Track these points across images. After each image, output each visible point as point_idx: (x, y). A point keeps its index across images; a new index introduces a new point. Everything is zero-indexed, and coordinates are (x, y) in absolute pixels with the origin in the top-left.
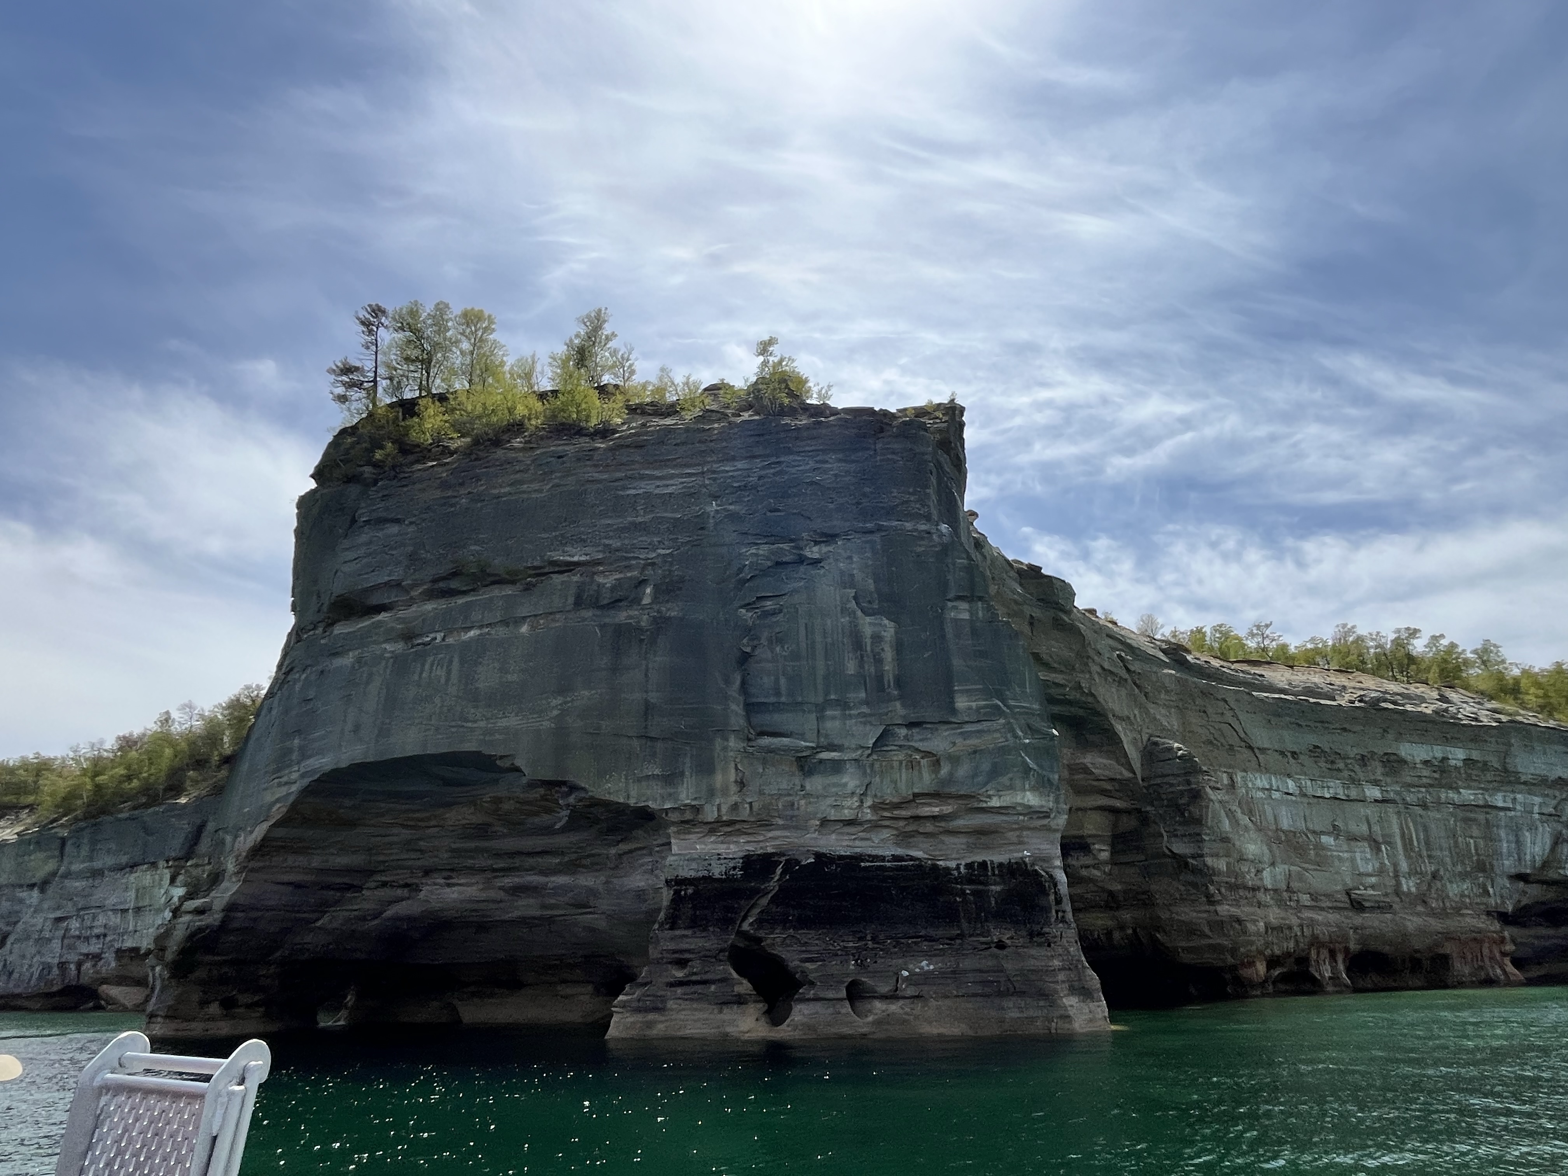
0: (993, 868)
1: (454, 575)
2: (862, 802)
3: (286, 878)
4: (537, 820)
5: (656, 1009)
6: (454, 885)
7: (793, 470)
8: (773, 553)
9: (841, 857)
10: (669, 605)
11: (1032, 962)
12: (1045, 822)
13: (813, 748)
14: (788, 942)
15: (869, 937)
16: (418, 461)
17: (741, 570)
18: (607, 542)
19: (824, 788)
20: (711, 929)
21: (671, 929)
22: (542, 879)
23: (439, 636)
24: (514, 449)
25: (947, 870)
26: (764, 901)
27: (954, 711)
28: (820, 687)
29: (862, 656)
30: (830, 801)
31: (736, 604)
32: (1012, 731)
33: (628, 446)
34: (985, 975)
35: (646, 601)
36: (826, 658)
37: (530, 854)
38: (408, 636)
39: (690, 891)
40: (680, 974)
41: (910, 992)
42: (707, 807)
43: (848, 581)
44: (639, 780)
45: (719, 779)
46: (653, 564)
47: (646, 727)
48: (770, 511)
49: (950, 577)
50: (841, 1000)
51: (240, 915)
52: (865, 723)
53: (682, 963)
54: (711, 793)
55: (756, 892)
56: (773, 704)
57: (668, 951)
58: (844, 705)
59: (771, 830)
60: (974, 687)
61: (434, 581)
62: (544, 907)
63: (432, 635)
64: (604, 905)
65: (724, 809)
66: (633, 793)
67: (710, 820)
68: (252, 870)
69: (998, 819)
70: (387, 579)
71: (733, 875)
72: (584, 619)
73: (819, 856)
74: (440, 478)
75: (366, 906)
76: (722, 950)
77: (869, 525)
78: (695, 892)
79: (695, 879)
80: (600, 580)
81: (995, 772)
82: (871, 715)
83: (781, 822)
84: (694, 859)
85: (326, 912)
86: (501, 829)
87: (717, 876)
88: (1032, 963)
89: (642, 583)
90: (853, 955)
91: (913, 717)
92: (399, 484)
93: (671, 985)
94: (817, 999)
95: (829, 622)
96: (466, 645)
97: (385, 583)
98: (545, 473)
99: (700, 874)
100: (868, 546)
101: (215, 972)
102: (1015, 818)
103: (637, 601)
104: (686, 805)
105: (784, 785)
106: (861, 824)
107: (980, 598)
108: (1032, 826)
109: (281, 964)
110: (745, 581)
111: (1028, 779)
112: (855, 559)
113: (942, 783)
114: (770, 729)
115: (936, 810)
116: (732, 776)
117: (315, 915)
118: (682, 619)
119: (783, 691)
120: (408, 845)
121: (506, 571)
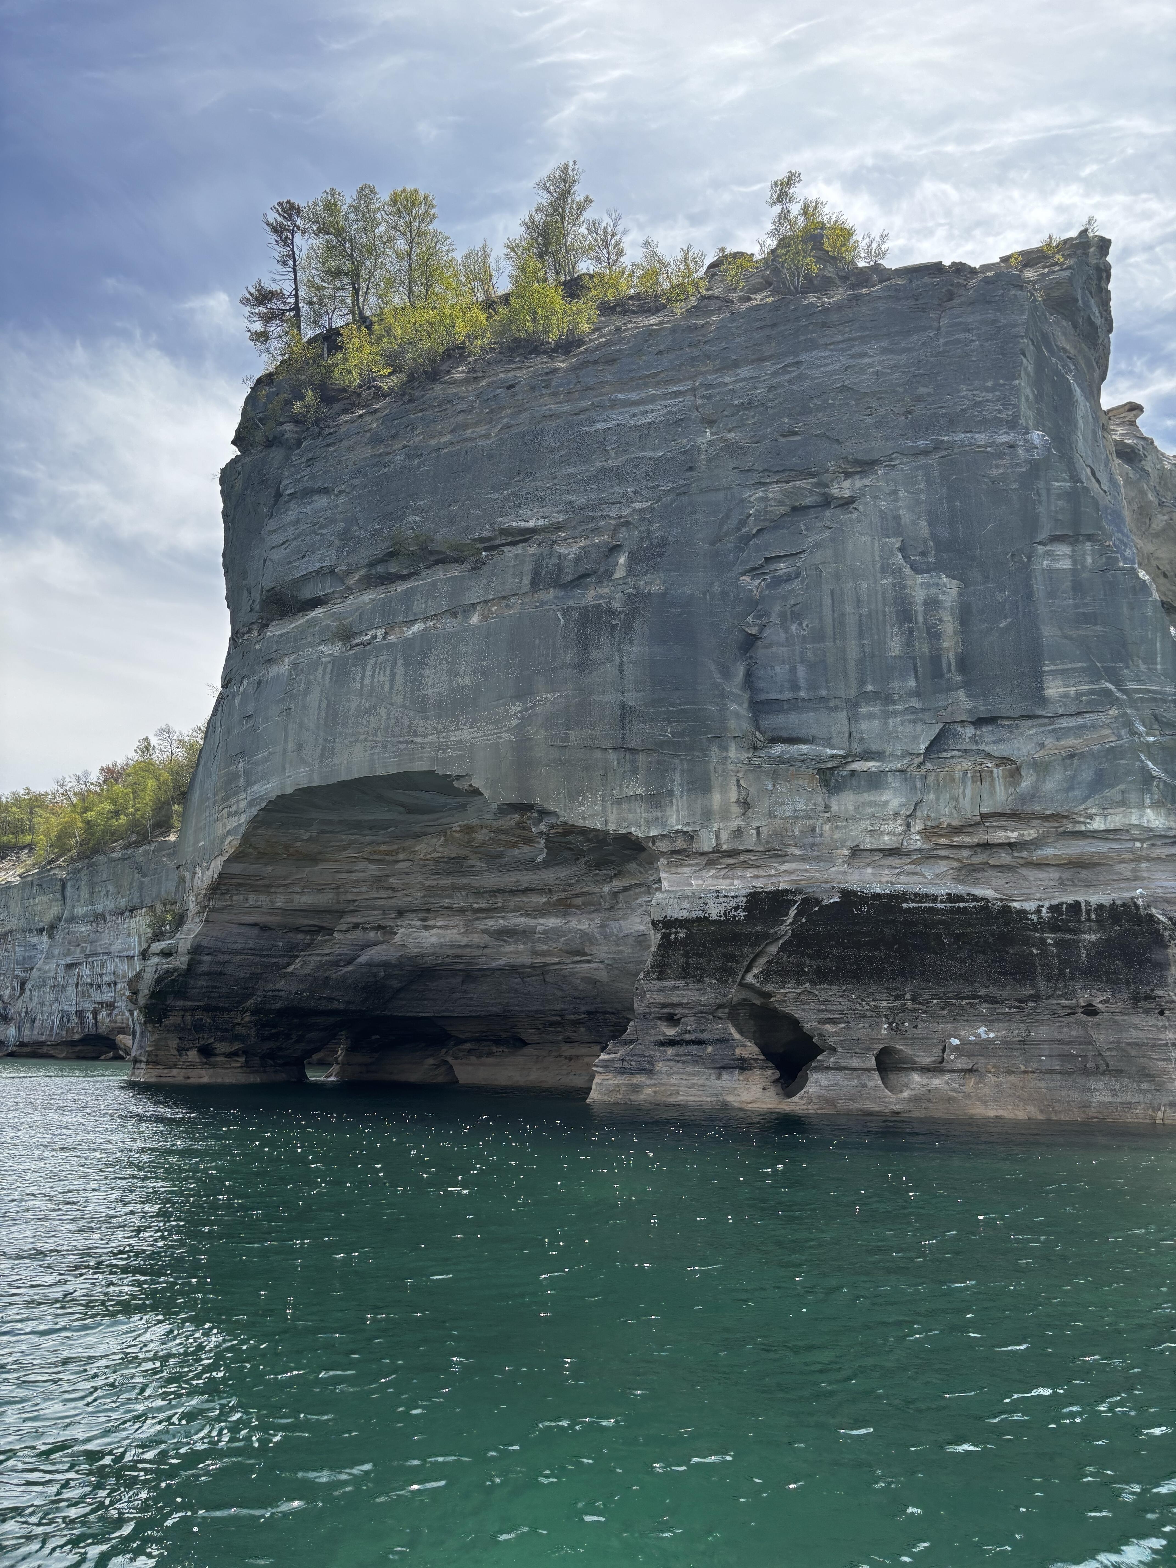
0: (1088, 912)
1: (392, 555)
2: (908, 825)
3: (249, 919)
4: (517, 852)
5: (641, 1071)
6: (433, 927)
7: (816, 373)
8: (786, 493)
9: (876, 896)
10: (647, 578)
11: (1134, 1033)
13: (842, 757)
14: (803, 998)
15: (908, 996)
16: (345, 411)
17: (743, 523)
18: (568, 498)
19: (857, 808)
20: (707, 980)
21: (659, 979)
22: (531, 922)
23: (380, 633)
24: (454, 382)
25: (1023, 913)
26: (773, 949)
27: (1043, 701)
28: (853, 674)
29: (911, 631)
30: (865, 824)
31: (737, 569)
32: (1129, 725)
33: (595, 363)
34: (1067, 1047)
35: (620, 573)
36: (861, 635)
37: (514, 892)
38: (346, 635)
39: (682, 935)
40: (671, 1032)
41: (962, 1063)
42: (703, 834)
43: (891, 526)
44: (619, 802)
45: (716, 798)
46: (627, 524)
47: (623, 737)
48: (784, 436)
49: (1041, 509)
50: (869, 1070)
51: (208, 958)
52: (914, 722)
53: (673, 1019)
54: (707, 816)
55: (765, 938)
56: (788, 701)
57: (656, 1005)
58: (885, 698)
59: (784, 862)
60: (1074, 665)
61: (371, 565)
62: (536, 954)
63: (371, 633)
64: (602, 951)
65: (724, 836)
66: (612, 818)
67: (706, 849)
68: (213, 910)
69: (1102, 847)
70: (318, 565)
71: (735, 916)
72: (543, 603)
73: (846, 894)
74: (369, 430)
75: (336, 950)
76: (721, 1006)
77: (922, 443)
78: (687, 937)
79: (687, 921)
80: (561, 549)
81: (1100, 782)
82: (923, 710)
83: (797, 852)
84: (687, 897)
85: (297, 956)
86: (478, 864)
87: (714, 917)
88: (1134, 1035)
89: (615, 549)
90: (886, 1017)
91: (983, 711)
92: (325, 443)
93: (662, 1044)
94: (838, 1068)
95: (865, 585)
96: (408, 643)
97: (317, 572)
98: (492, 411)
99: (694, 915)
100: (920, 473)
101: (188, 1018)
102: (1130, 845)
103: (608, 574)
104: (676, 832)
105: (801, 806)
106: (908, 854)
107: (1089, 537)
108: (1154, 855)
109: (256, 1012)
110: (749, 537)
111: (1149, 791)
112: (902, 494)
113: (1023, 799)
114: (784, 734)
115: (1013, 836)
116: (733, 795)
117: (286, 960)
118: (664, 595)
119: (802, 683)
120: (378, 882)
121: (451, 547)
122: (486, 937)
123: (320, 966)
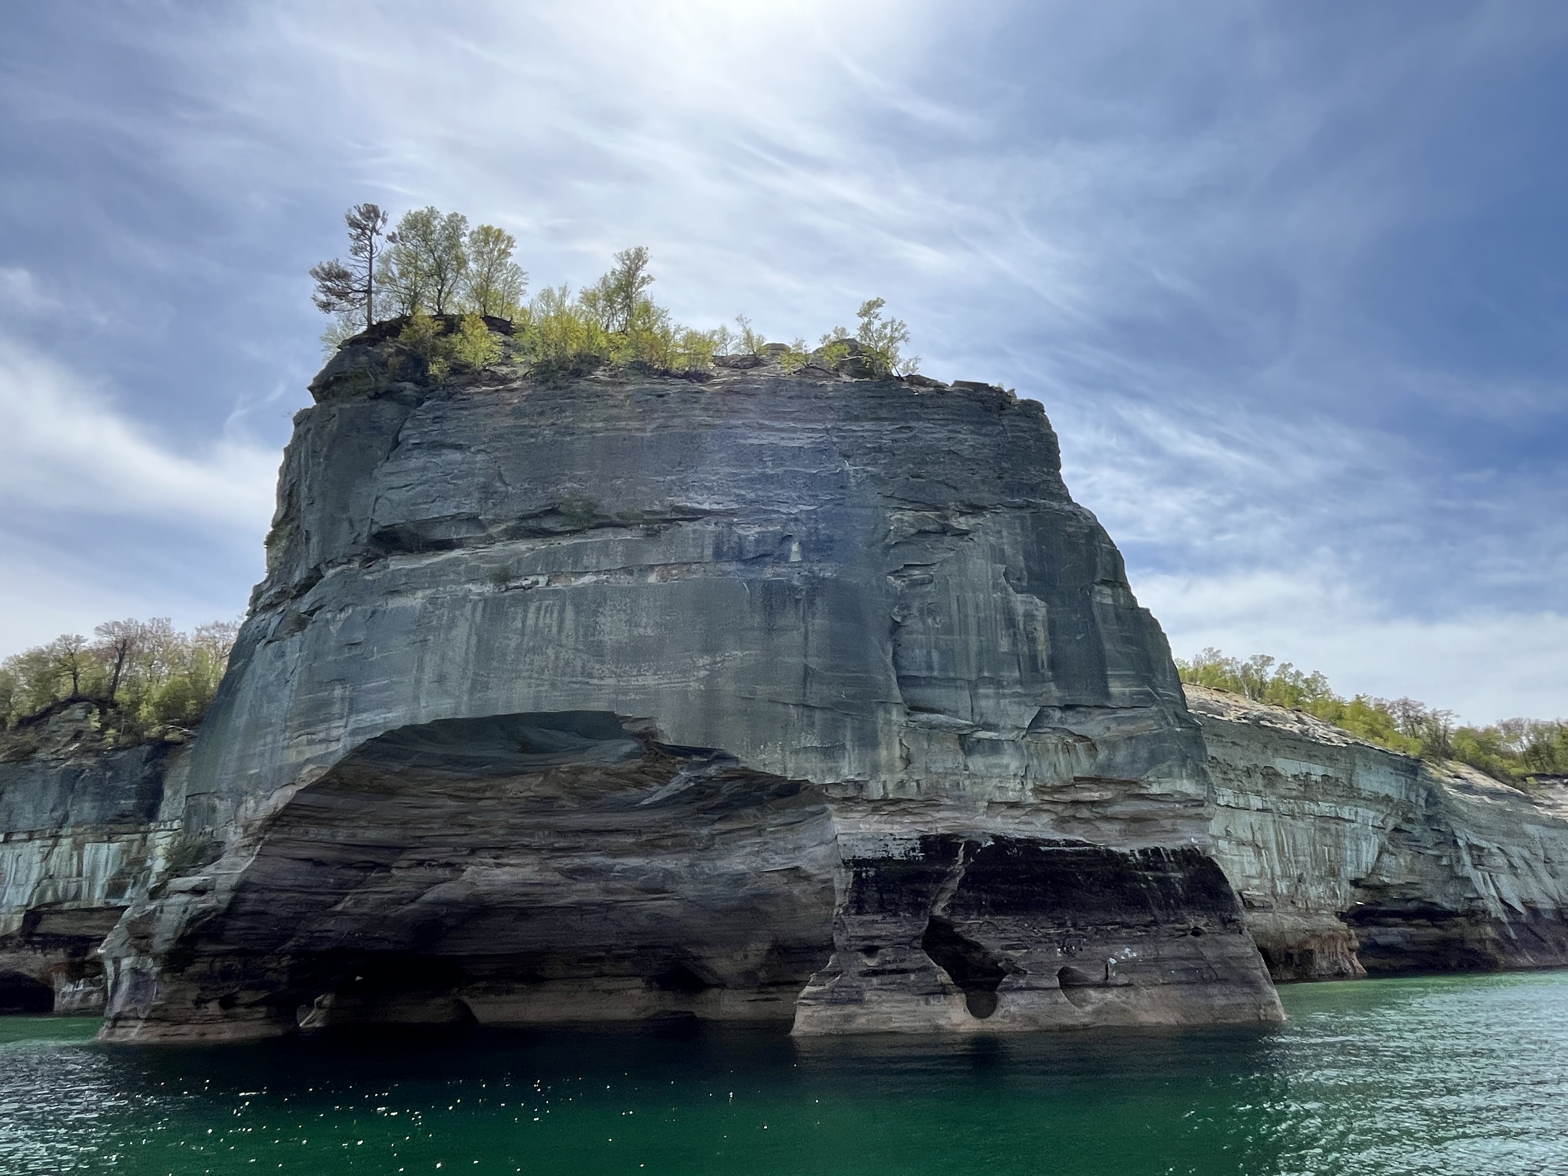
0: (1167, 855)
1: (552, 512)
2: (1023, 784)
3: (305, 854)
4: (620, 794)
5: (851, 1001)
6: (506, 865)
7: (928, 437)
8: (917, 519)
9: (1018, 840)
10: (821, 565)
11: (1231, 948)
12: (1200, 810)
13: (972, 726)
14: (984, 928)
15: (1069, 923)
16: (470, 384)
17: (886, 535)
18: (738, 491)
19: (987, 768)
20: (902, 914)
21: (857, 913)
22: (610, 861)
23: (543, 580)
24: (598, 381)
25: (1123, 855)
26: (953, 885)
27: (1108, 695)
28: (973, 663)
29: (1015, 635)
30: (995, 781)
31: (885, 570)
32: (1165, 718)
33: (738, 393)
34: (1186, 963)
35: (795, 558)
36: (979, 634)
37: (599, 833)
38: (502, 577)
39: (872, 873)
40: (872, 963)
41: (1122, 979)
42: (872, 783)
43: (998, 555)
44: (797, 752)
45: (883, 753)
46: (796, 520)
47: (805, 695)
48: (913, 477)
49: (1098, 560)
50: (1055, 989)
51: (253, 896)
52: (1019, 704)
53: (870, 951)
54: (876, 769)
55: (941, 877)
56: (925, 678)
57: (858, 938)
58: (998, 684)
59: (938, 811)
60: (1126, 672)
61: (522, 518)
62: (608, 891)
63: (532, 579)
64: (689, 890)
65: (890, 787)
66: (791, 765)
67: (874, 797)
68: (269, 843)
69: (1156, 805)
70: (455, 511)
71: (914, 857)
72: (725, 573)
73: (997, 839)
74: (510, 404)
75: (401, 887)
76: (916, 938)
77: (1017, 501)
78: (877, 875)
79: (874, 860)
80: (741, 531)
81: (1154, 759)
82: (1025, 695)
83: (949, 802)
84: (869, 839)
85: (347, 894)
86: (569, 804)
87: (897, 857)
89: (786, 539)
90: (1058, 942)
91: (1067, 700)
92: (454, 406)
93: (865, 974)
94: (1030, 988)
95: (981, 596)
96: (581, 592)
97: (453, 517)
98: (644, 411)
99: (879, 855)
100: (1018, 521)
101: (218, 964)
102: (1172, 806)
103: (784, 558)
104: (848, 781)
105: (949, 764)
106: (1023, 807)
107: (1121, 585)
108: (1186, 814)
109: (296, 954)
110: (889, 547)
111: (1185, 766)
112: (1005, 534)
113: (1103, 768)
114: (921, 704)
115: (1095, 796)
116: (897, 751)
117: (333, 898)
118: (836, 580)
119: (936, 665)
120: (454, 819)
121: (618, 515)
122: (559, 876)
123: (382, 904)
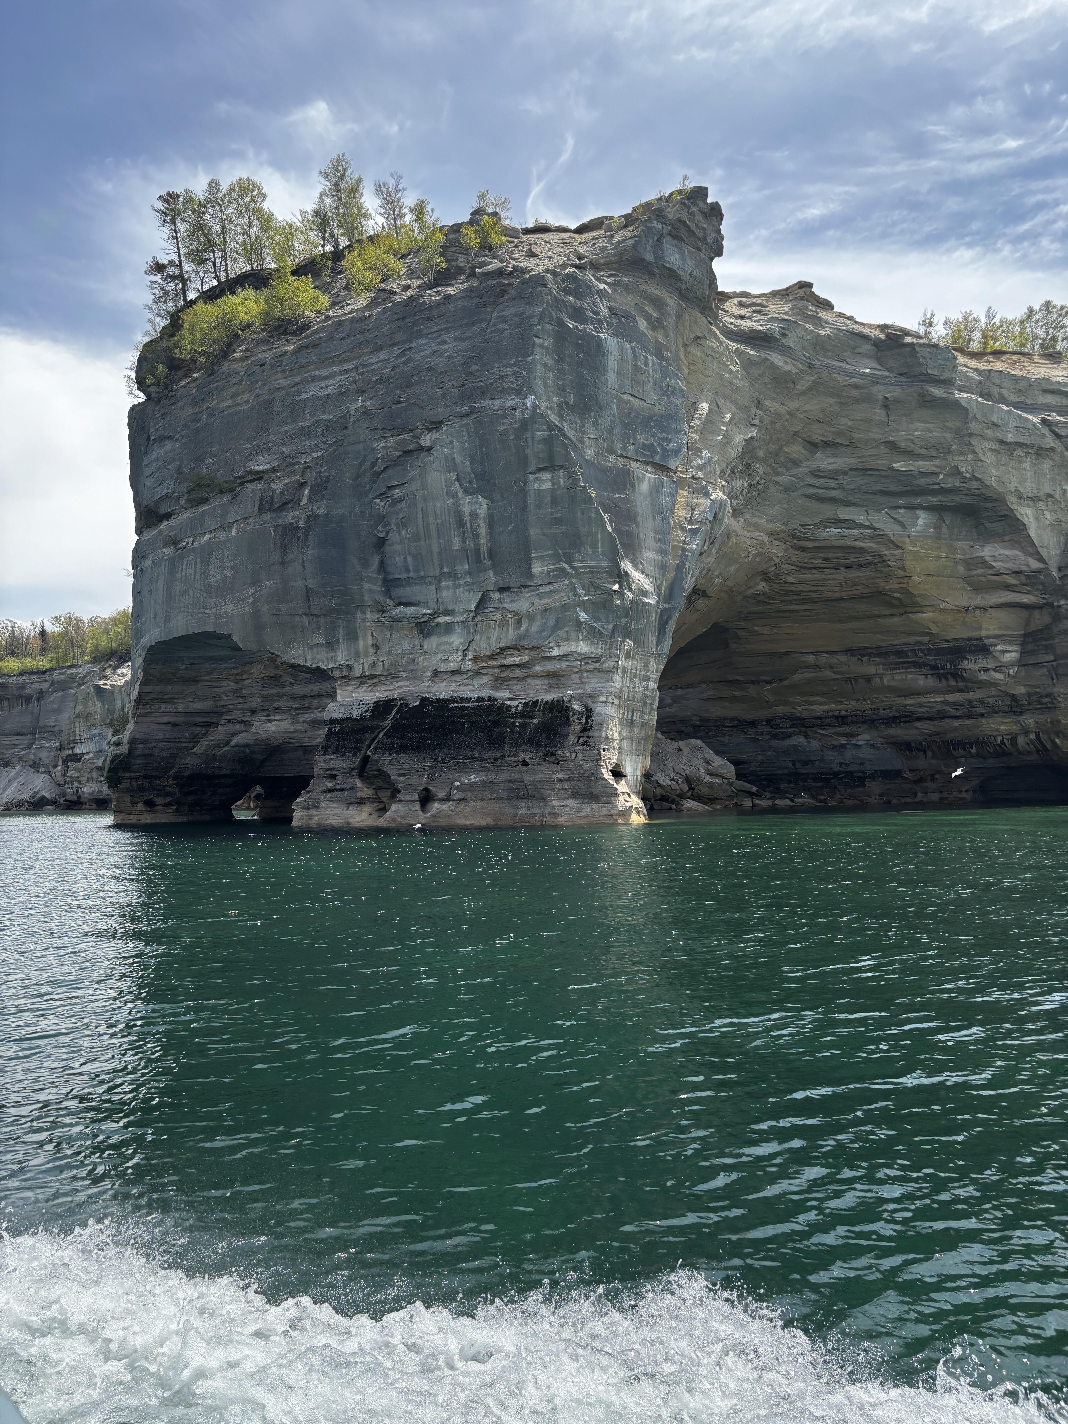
2: (465, 656)
3: (165, 720)
5: (315, 807)
6: (274, 720)
7: (418, 356)
8: (398, 444)
9: (439, 700)
10: (318, 504)
12: (597, 665)
13: (432, 614)
14: (392, 762)
15: (440, 759)
16: (181, 378)
17: (374, 464)
18: (282, 449)
19: (438, 646)
20: (347, 754)
21: (325, 754)
23: (190, 540)
24: (236, 360)
26: (381, 735)
27: (530, 576)
28: (436, 562)
29: (464, 533)
30: (440, 656)
31: (371, 495)
32: (573, 589)
33: (307, 347)
34: (512, 784)
35: (305, 501)
36: (439, 536)
38: (173, 542)
39: (338, 728)
40: (330, 784)
41: (459, 795)
42: (356, 666)
43: (451, 465)
44: (311, 648)
45: (361, 643)
46: (310, 467)
47: (310, 607)
48: (395, 404)
49: (529, 451)
50: (414, 801)
51: (141, 746)
52: (469, 591)
53: (331, 777)
54: (357, 655)
55: (377, 728)
56: (405, 579)
57: (323, 769)
58: (453, 576)
59: (397, 682)
60: (546, 553)
61: (189, 492)
63: (186, 541)
65: (366, 667)
66: (309, 657)
67: (358, 675)
68: (140, 715)
69: (562, 664)
70: (166, 491)
71: (365, 716)
72: (265, 522)
73: (424, 700)
74: (191, 395)
75: (219, 737)
76: (353, 769)
77: (465, 409)
78: (341, 729)
79: (342, 720)
80: (274, 486)
81: (557, 626)
82: (473, 583)
83: (404, 675)
84: (346, 705)
85: (198, 742)
87: (355, 717)
88: (540, 776)
89: (303, 485)
90: (428, 771)
91: (501, 584)
92: (170, 403)
93: (325, 792)
94: (404, 801)
95: (438, 504)
96: (203, 548)
97: (166, 495)
98: (251, 383)
99: (345, 716)
100: (464, 429)
101: (134, 784)
102: (575, 663)
103: (298, 502)
104: (343, 665)
105: (406, 646)
106: (466, 673)
107: (561, 467)
108: (588, 669)
109: (175, 778)
110: (379, 474)
111: (581, 631)
112: (455, 443)
113: (521, 638)
114: (404, 600)
115: (517, 660)
116: (370, 641)
117: (192, 744)
118: (327, 515)
119: (411, 568)
120: (236, 693)
121: (225, 482)
122: (306, 726)
123: (209, 748)
